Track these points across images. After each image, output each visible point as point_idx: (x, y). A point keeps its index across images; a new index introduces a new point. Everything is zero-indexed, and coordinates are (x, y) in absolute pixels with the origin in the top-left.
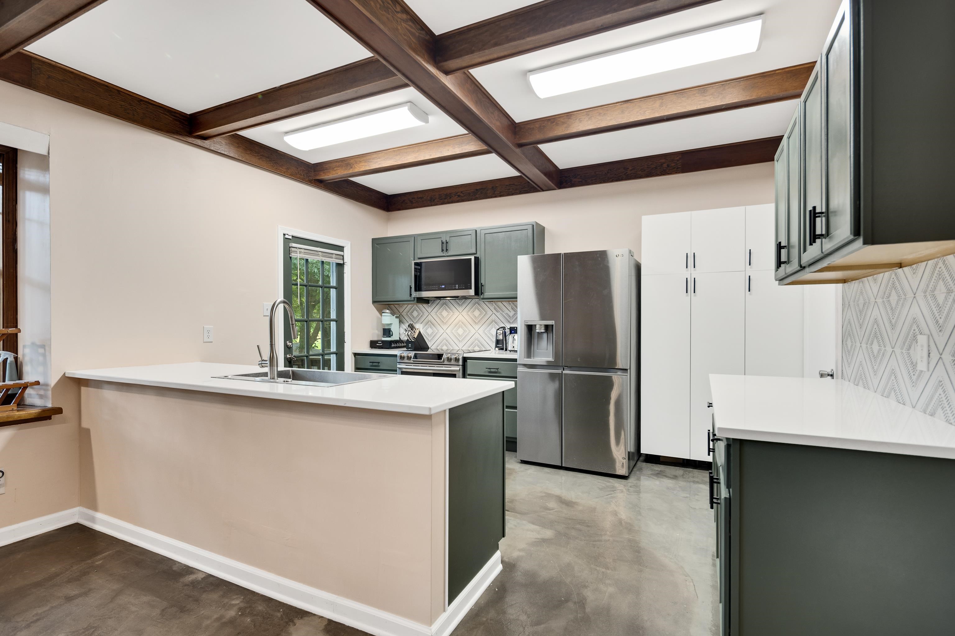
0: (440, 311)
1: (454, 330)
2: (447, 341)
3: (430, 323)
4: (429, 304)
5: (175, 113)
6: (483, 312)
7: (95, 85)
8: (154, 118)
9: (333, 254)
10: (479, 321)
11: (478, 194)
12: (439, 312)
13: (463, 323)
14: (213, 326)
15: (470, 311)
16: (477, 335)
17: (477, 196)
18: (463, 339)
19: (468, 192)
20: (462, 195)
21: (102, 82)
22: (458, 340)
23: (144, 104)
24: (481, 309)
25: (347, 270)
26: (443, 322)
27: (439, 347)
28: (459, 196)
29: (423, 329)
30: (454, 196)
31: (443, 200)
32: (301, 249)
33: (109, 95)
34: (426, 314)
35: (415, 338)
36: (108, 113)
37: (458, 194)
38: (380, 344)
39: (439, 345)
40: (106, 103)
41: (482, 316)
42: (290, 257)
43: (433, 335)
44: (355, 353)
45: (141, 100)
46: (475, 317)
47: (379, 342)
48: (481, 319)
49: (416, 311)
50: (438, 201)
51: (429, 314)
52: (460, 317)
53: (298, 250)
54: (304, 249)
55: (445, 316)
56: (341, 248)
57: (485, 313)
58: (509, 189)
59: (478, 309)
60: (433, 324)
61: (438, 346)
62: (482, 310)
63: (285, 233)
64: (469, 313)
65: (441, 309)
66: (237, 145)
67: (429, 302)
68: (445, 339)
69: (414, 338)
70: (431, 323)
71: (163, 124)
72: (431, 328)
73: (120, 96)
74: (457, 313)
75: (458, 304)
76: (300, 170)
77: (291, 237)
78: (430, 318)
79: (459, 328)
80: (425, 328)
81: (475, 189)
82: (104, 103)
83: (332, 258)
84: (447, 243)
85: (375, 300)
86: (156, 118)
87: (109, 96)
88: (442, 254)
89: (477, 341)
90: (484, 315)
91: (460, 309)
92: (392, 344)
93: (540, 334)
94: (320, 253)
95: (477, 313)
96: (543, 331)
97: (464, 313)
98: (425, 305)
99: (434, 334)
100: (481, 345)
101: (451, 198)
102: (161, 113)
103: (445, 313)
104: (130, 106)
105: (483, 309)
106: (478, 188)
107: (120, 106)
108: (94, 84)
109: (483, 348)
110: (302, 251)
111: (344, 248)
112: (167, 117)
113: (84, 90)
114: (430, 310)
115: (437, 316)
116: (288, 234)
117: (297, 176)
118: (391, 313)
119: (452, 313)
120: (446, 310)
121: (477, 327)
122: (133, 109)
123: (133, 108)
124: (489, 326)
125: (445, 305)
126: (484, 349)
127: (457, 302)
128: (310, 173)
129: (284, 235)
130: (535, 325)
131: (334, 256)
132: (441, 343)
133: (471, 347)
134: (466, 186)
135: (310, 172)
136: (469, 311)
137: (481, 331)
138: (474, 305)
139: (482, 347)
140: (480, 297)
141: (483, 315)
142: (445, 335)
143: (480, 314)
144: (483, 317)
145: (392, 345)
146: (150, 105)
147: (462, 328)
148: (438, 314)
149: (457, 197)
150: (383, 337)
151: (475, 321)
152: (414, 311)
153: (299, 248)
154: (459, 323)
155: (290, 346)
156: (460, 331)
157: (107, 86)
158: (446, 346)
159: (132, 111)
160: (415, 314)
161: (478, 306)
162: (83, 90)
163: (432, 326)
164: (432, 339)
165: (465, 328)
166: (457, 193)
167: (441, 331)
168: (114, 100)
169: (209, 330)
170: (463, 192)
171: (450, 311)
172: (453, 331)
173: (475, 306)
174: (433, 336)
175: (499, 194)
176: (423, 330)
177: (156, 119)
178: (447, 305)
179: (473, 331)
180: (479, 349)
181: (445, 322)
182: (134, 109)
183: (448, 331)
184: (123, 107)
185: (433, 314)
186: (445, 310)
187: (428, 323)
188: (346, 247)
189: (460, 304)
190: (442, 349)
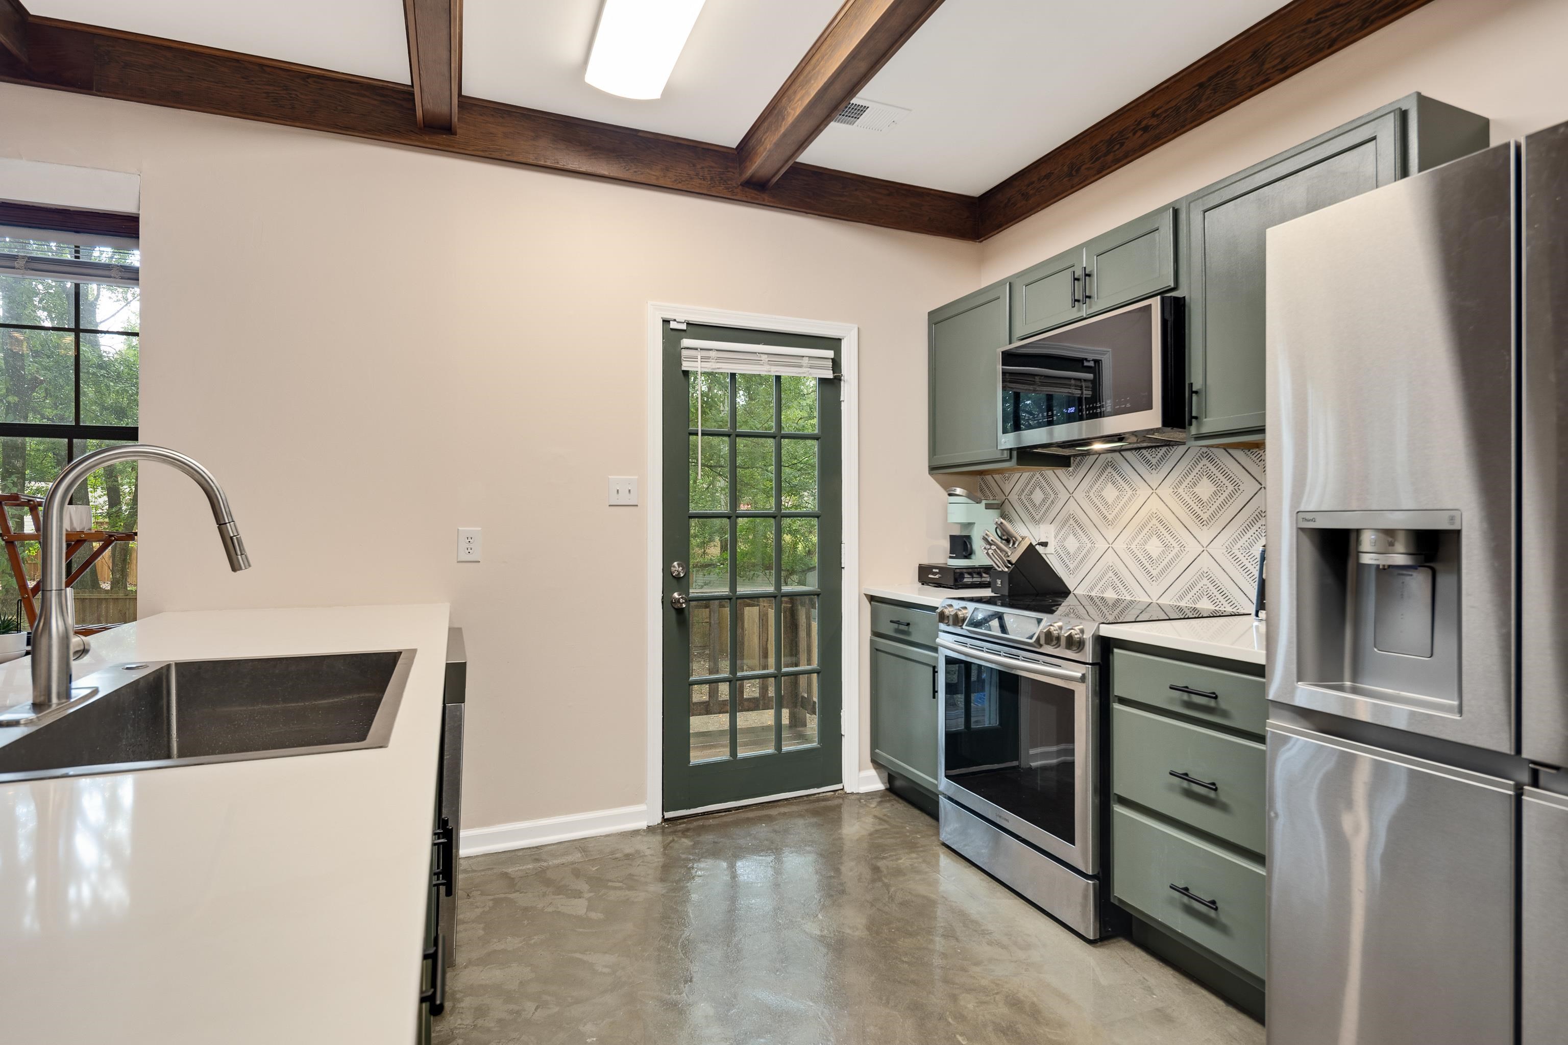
0: (1096, 486)
1: (1136, 543)
2: (1116, 574)
3: (1071, 521)
4: (1070, 467)
5: (383, 88)
6: (1227, 483)
7: (214, 62)
8: (336, 108)
9: (803, 356)
10: (1213, 516)
11: (1204, 97)
12: (1095, 489)
13: (1161, 521)
14: (480, 529)
15: (1185, 484)
16: (1205, 562)
17: (1201, 106)
18: (1162, 572)
19: (1173, 104)
20: (1154, 122)
21: (226, 55)
22: (1148, 572)
23: (315, 82)
24: (1220, 476)
25: (848, 392)
26: (1105, 517)
27: (1095, 591)
28: (1146, 129)
29: (1055, 538)
30: (1131, 135)
31: (1102, 159)
32: (711, 352)
33: (243, 78)
34: (1063, 495)
35: (1012, 564)
36: (240, 112)
37: (1144, 124)
38: (935, 574)
39: (1095, 585)
40: (235, 93)
41: (1223, 497)
42: (684, 371)
43: (1081, 556)
44: (872, 596)
45: (310, 76)
46: (1200, 500)
47: (934, 570)
48: (1221, 507)
49: (1040, 487)
50: (1088, 169)
51: (1069, 495)
52: (1154, 504)
53: (699, 354)
54: (717, 350)
55: (1110, 501)
56: (834, 343)
57: (1231, 488)
58: (1319, 32)
59: (1209, 477)
60: (1079, 525)
61: (1092, 589)
62: (1222, 479)
63: (668, 316)
64: (1180, 490)
65: (1099, 482)
66: (533, 134)
67: (1070, 462)
68: (1110, 568)
69: (1009, 562)
70: (1076, 521)
71: (356, 115)
72: (1075, 535)
73: (266, 76)
74: (1143, 491)
75: (1148, 462)
76: (702, 168)
77: (684, 327)
78: (1072, 506)
79: (1150, 537)
80: (1060, 536)
81: (1197, 85)
82: (231, 94)
83: (801, 367)
84: (1089, 275)
85: (937, 463)
86: (340, 105)
87: (242, 80)
88: (1075, 314)
89: (1205, 581)
90: (1231, 496)
91: (1154, 478)
92: (964, 578)
93: (1386, 572)
94: (764, 357)
95: (1205, 489)
96: (1400, 559)
97: (1166, 491)
98: (1060, 472)
99: (1084, 552)
100: (1219, 596)
101: (1122, 144)
102: (353, 94)
103: (1110, 493)
104: (285, 92)
105: (1224, 473)
106: (1203, 79)
107: (265, 95)
108: (212, 62)
109: (1226, 604)
110: (713, 354)
111: (842, 341)
112: (365, 100)
113: (192, 77)
114: (1071, 483)
115: (1091, 500)
116: (675, 320)
117: (694, 183)
118: (969, 496)
119: (1130, 492)
120: (1113, 483)
121: (1205, 535)
122: (291, 97)
123: (291, 94)
124: (1245, 531)
125: (1109, 469)
126: (1229, 610)
127: (1144, 457)
128: (729, 172)
129: (666, 322)
130: (1358, 531)
131: (806, 360)
132: (1100, 579)
133: (1188, 598)
134: (1167, 87)
135: (730, 169)
136: (1180, 482)
137: (1218, 549)
138: (1197, 462)
139: (1223, 601)
140: (1190, 431)
141: (1225, 494)
142: (1110, 557)
143: (1215, 493)
144: (1225, 502)
145: (965, 580)
146: (326, 82)
147: (1158, 536)
148: (1091, 494)
149: (1140, 133)
150: (951, 557)
151: (1198, 517)
152: (1034, 489)
153: (701, 349)
154: (1149, 520)
155: (679, 574)
156: (1154, 547)
157: (237, 61)
158: (1114, 588)
159: (290, 100)
160: (1038, 496)
161: (1209, 464)
162: (189, 76)
163: (1078, 529)
164: (1077, 568)
165: (1168, 536)
166: (1140, 122)
167: (1101, 545)
168: (252, 84)
169: (469, 536)
170: (1158, 112)
171: (1124, 484)
172: (1133, 547)
173: (1199, 467)
174: (1079, 558)
175: (1280, 67)
176: (1057, 540)
177: (340, 108)
178: (1115, 469)
179: (1193, 549)
180: (1212, 608)
181: (1110, 517)
182: (294, 96)
183: (1120, 545)
184: (270, 95)
185: (1079, 495)
186: (1110, 484)
187: (1067, 521)
188: (845, 339)
189: (1154, 461)
190: (1102, 598)
